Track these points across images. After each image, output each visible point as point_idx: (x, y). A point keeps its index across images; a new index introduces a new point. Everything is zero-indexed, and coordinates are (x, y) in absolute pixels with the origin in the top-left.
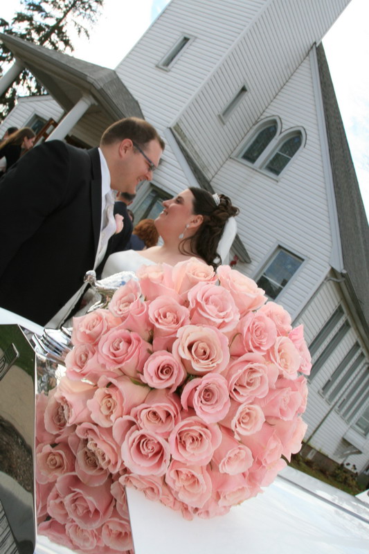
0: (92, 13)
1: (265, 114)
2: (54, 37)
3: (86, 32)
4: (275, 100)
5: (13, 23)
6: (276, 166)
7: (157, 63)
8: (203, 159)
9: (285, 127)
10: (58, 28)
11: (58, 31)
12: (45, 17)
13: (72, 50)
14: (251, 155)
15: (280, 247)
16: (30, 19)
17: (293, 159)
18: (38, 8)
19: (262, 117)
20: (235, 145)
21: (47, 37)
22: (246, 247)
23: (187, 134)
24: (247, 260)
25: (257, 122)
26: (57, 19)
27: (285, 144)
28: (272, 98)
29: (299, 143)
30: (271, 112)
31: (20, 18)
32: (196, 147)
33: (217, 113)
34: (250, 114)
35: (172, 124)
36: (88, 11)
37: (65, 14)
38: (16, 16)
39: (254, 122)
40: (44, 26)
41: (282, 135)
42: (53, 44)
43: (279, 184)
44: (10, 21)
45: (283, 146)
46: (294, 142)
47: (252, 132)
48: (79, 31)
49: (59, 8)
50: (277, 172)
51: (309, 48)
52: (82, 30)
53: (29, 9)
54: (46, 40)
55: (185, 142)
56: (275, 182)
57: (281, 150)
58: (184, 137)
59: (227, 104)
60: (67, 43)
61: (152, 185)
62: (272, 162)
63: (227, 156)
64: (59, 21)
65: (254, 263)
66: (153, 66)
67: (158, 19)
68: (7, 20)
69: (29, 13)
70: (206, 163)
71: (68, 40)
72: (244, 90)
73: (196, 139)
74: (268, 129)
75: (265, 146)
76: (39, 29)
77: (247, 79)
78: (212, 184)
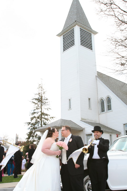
0: (47, 103)
1: (98, 99)
2: (43, 116)
3: (49, 108)
4: (98, 95)
5: (31, 121)
6: (109, 108)
7: (68, 109)
8: (93, 120)
9: (104, 98)
10: (42, 114)
11: (43, 114)
12: (38, 113)
13: (49, 115)
14: (103, 110)
15: (124, 124)
16: (35, 117)
17: (111, 104)
18: (34, 113)
19: (98, 100)
20: (98, 111)
21: (41, 118)
22: (117, 130)
23: (85, 118)
24: (120, 133)
25: (98, 102)
26: (40, 112)
27: (108, 102)
28: (97, 95)
29: (110, 99)
30: (99, 98)
31: (32, 119)
32: (90, 119)
33: (88, 109)
34: (95, 102)
35: (80, 119)
36: (46, 104)
37: (41, 109)
38: (31, 119)
39: (98, 103)
40: (39, 116)
41: (105, 100)
42: (44, 118)
43: (113, 111)
44: (30, 121)
45: (108, 103)
46: (109, 100)
47: (99, 105)
48: (48, 110)
49: (39, 108)
50: (111, 109)
51: (96, 78)
52: (48, 109)
53: (32, 115)
54: (42, 118)
55: (86, 120)
56: (112, 112)
57: (108, 104)
58: (85, 119)
59: (88, 105)
60: (47, 115)
61: (86, 135)
62: (108, 108)
63: (98, 115)
64: (41, 112)
65: (122, 132)
66: (68, 110)
67: (61, 99)
68: (30, 122)
69: (33, 116)
70: (95, 120)
71: (47, 114)
72: (89, 99)
73: (88, 117)
74: (102, 102)
75: (104, 106)
76: (38, 118)
77: (88, 97)
78: (100, 123)
